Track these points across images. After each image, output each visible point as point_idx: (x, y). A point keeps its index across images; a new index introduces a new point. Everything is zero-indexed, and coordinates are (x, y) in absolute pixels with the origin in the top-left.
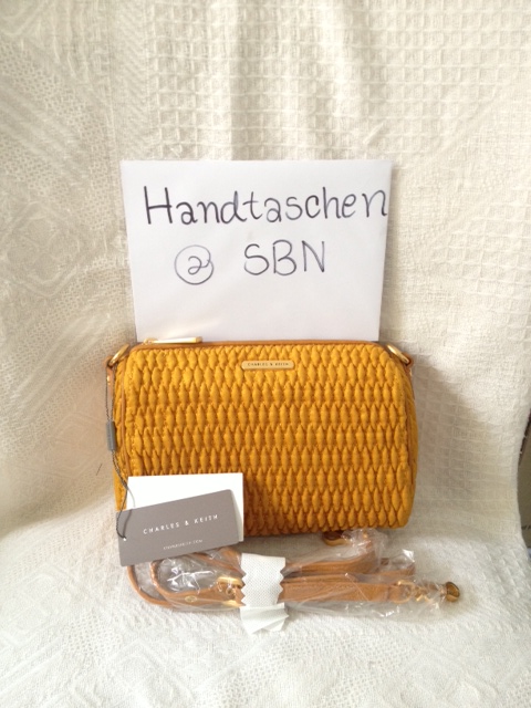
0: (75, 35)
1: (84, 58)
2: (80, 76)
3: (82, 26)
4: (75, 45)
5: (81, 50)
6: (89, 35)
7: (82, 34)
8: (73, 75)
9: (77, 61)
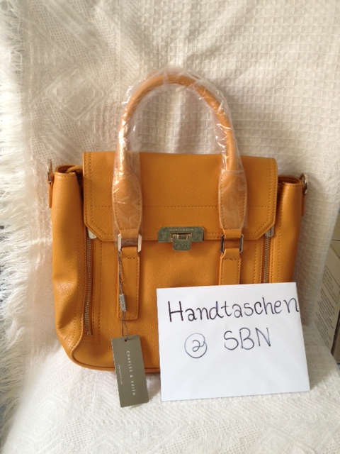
0: (104, 121)
1: (107, 132)
2: (105, 140)
3: (108, 118)
4: (104, 125)
5: (106, 128)
6: (111, 122)
7: (107, 121)
8: (101, 139)
9: (104, 133)
